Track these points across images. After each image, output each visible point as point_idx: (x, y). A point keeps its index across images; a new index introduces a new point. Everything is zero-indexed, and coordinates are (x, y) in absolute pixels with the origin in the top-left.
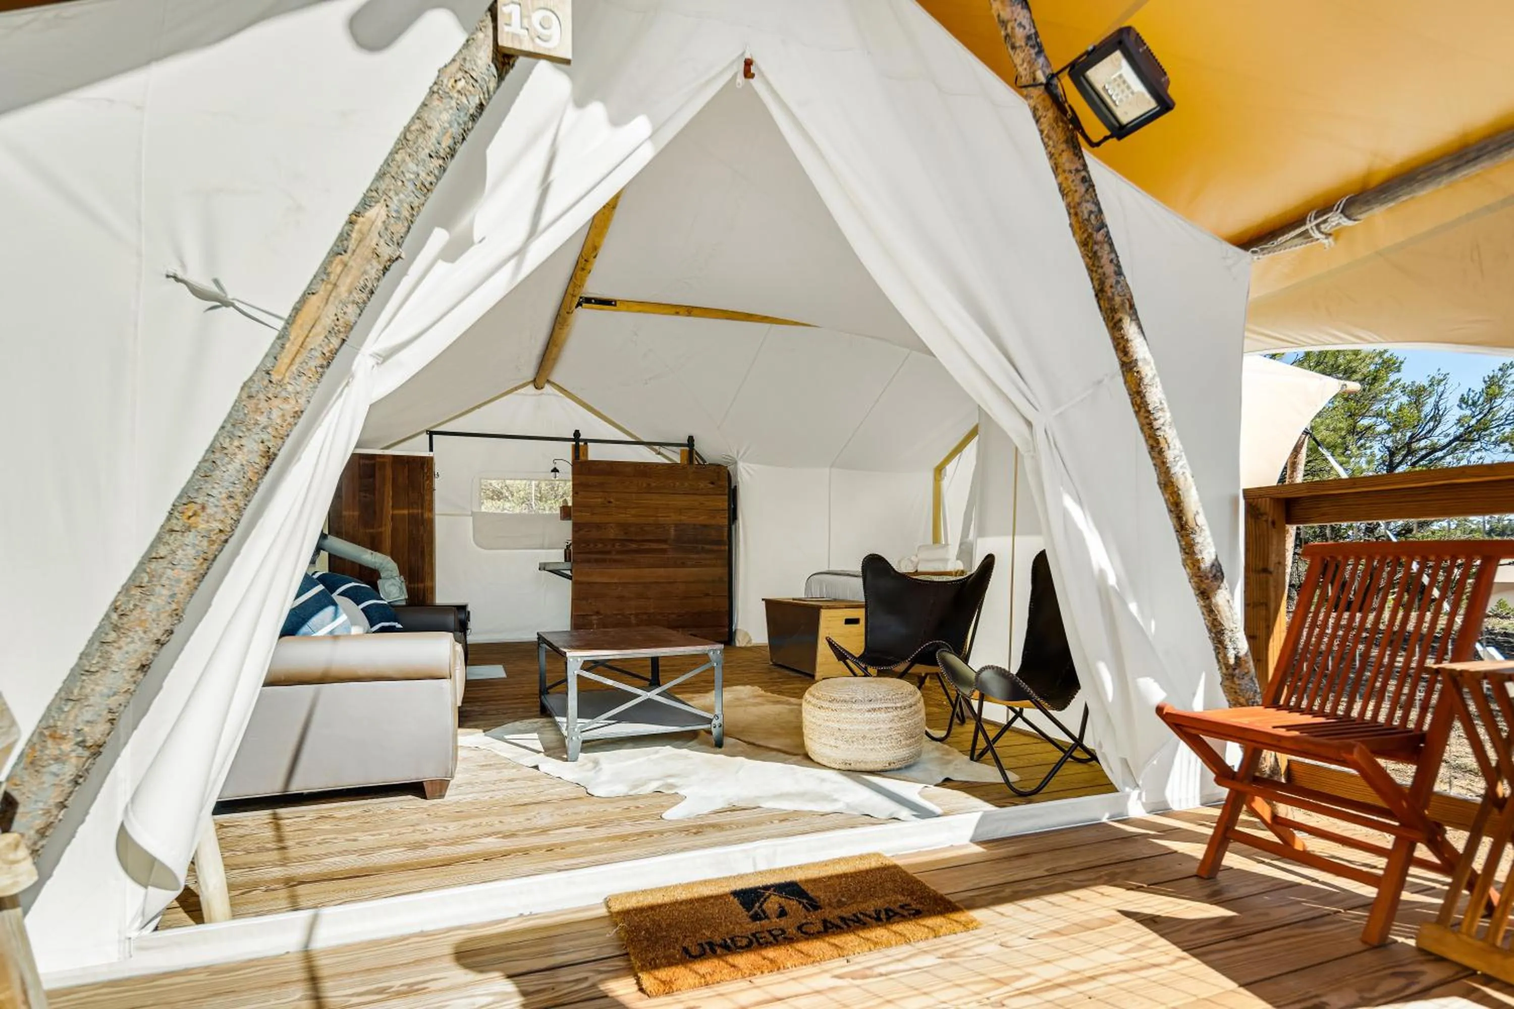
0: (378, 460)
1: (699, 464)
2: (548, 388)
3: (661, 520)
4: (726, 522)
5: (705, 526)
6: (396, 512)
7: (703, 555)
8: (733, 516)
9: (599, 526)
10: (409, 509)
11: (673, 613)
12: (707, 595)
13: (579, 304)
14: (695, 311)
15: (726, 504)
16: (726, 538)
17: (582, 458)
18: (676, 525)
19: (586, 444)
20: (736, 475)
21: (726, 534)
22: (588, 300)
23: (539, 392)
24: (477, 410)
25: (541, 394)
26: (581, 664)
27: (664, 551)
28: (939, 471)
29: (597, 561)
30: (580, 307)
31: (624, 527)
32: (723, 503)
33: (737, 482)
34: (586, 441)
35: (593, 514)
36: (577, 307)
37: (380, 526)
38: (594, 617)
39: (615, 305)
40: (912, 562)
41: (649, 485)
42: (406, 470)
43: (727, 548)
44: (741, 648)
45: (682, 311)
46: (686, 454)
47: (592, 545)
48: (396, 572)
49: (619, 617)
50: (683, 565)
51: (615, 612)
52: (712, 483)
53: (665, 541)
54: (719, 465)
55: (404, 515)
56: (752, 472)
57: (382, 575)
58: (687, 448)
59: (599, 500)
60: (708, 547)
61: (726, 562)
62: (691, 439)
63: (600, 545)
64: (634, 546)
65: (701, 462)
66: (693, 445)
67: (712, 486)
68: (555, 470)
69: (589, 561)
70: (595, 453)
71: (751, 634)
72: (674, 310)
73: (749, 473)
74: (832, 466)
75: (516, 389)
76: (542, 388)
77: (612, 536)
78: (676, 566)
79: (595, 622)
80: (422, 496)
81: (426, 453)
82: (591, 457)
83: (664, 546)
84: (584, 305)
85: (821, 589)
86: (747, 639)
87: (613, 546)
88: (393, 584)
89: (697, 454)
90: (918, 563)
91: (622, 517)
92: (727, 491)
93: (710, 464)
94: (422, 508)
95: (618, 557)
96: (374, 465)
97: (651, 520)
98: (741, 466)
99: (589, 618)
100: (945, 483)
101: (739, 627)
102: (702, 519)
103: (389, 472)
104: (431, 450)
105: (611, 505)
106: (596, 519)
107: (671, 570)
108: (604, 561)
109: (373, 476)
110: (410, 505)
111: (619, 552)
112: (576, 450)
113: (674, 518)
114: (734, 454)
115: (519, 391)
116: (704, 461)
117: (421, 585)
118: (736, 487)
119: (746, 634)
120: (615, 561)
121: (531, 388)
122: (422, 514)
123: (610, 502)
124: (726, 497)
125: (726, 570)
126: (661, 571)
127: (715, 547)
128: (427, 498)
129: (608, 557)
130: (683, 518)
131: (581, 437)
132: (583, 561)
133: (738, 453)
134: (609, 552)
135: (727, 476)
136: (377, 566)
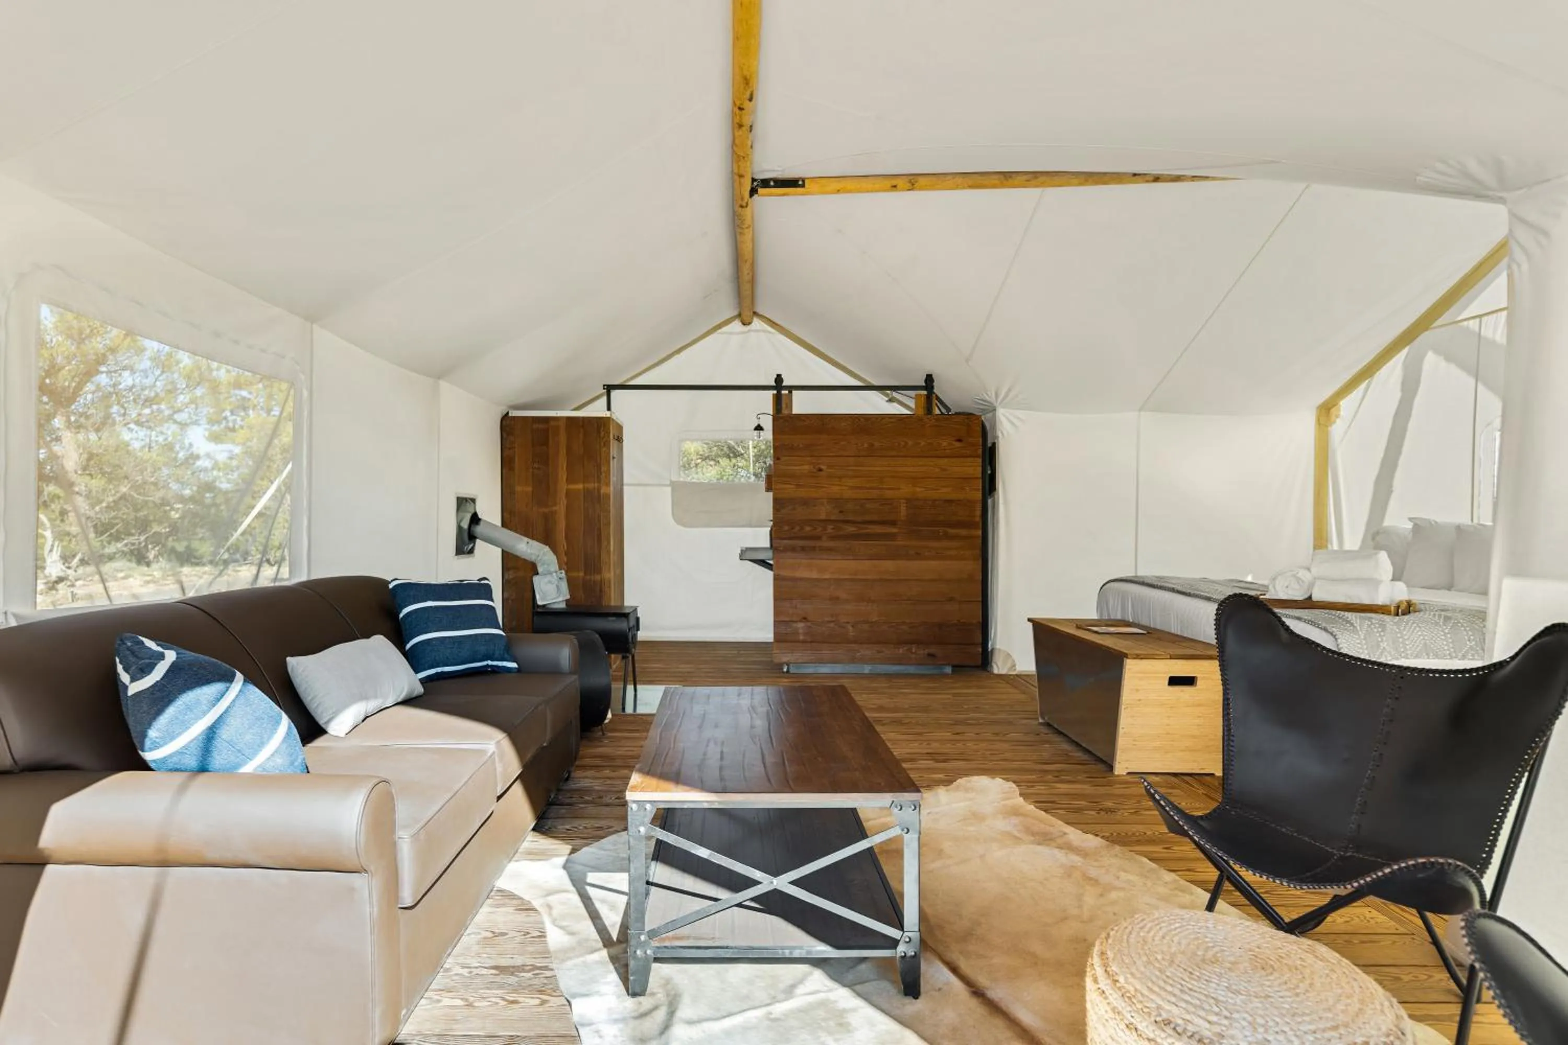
0: (552, 423)
1: (942, 413)
2: (757, 323)
3: (889, 494)
4: (979, 495)
5: (950, 501)
6: (572, 487)
7: (945, 543)
8: (990, 485)
9: (805, 502)
10: (584, 483)
11: (904, 623)
12: (951, 599)
13: (753, 192)
14: (922, 181)
15: (980, 469)
16: (978, 519)
17: (785, 412)
18: (908, 501)
19: (790, 392)
20: (994, 427)
21: (978, 512)
22: (765, 183)
23: (746, 328)
24: (677, 356)
25: (749, 331)
26: (650, 816)
27: (892, 537)
28: (1327, 410)
29: (803, 549)
30: (756, 196)
31: (837, 502)
32: (974, 468)
33: (996, 437)
34: (791, 388)
35: (798, 486)
36: (751, 195)
37: (555, 504)
38: (801, 625)
39: (803, 186)
40: (1298, 580)
41: (872, 445)
42: (581, 436)
43: (980, 532)
44: (1000, 676)
45: (900, 182)
46: (923, 400)
47: (797, 528)
48: (554, 566)
49: (832, 625)
50: (918, 556)
51: (826, 619)
52: (959, 440)
53: (893, 523)
54: (969, 415)
55: (579, 490)
56: (1015, 421)
57: (540, 570)
58: (925, 392)
59: (806, 467)
60: (952, 531)
61: (978, 552)
62: (929, 379)
63: (808, 529)
64: (851, 529)
65: (944, 411)
66: (933, 387)
67: (958, 444)
68: (759, 428)
69: (793, 549)
70: (802, 404)
71: (1015, 656)
72: (889, 183)
73: (1012, 423)
74: (1140, 410)
75: (719, 326)
76: (750, 323)
77: (823, 516)
78: (908, 557)
79: (801, 631)
80: (599, 467)
81: (605, 414)
82: (796, 410)
83: (894, 530)
84: (760, 190)
85: (1124, 608)
86: (1009, 665)
87: (825, 529)
88: (550, 582)
89: (938, 398)
90: (1312, 585)
91: (836, 490)
92: (980, 451)
93: (956, 414)
94: (599, 482)
95: (831, 544)
96: (547, 430)
97: (874, 494)
98: (1003, 415)
99: (794, 625)
100: (1337, 429)
101: (998, 647)
102: (945, 492)
103: (563, 438)
104: (609, 409)
105: (821, 473)
106: (802, 493)
107: (901, 563)
108: (813, 549)
109: (546, 443)
110: (585, 479)
111: (833, 538)
112: (778, 400)
113: (906, 490)
114: (992, 399)
115: (725, 329)
116: (948, 409)
117: (598, 577)
118: (994, 444)
119: (1009, 656)
120: (830, 549)
121: (736, 326)
122: (599, 490)
123: (820, 470)
124: (980, 460)
125: (978, 566)
126: (889, 565)
127: (963, 532)
128: (604, 469)
129: (818, 543)
130: (918, 489)
131: (784, 384)
132: (786, 550)
133: (997, 396)
134: (818, 538)
135: (979, 429)
136: (533, 558)
